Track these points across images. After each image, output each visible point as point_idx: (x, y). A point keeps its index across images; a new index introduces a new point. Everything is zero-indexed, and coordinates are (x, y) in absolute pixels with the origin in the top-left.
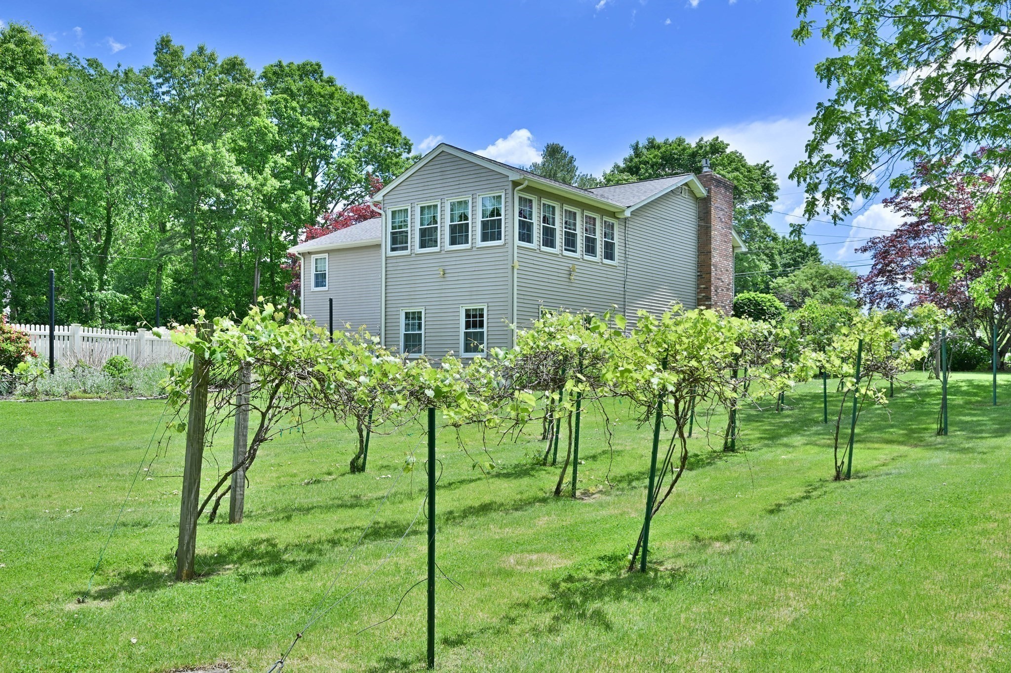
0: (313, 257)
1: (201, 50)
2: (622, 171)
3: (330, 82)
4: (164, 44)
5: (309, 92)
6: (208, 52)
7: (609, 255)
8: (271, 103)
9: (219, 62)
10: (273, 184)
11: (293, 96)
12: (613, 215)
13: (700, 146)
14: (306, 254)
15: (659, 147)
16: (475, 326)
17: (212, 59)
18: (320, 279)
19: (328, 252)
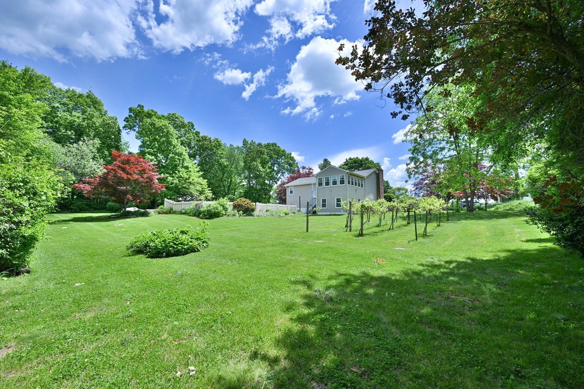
0: (290, 187)
1: (252, 141)
2: (344, 165)
3: (279, 147)
4: (245, 140)
5: (275, 150)
6: (254, 141)
7: (362, 187)
8: (267, 152)
9: (256, 143)
10: (268, 170)
11: (271, 150)
12: (362, 178)
13: (362, 159)
14: (288, 187)
15: (352, 159)
16: (339, 202)
17: (254, 143)
18: (291, 192)
19: (293, 186)
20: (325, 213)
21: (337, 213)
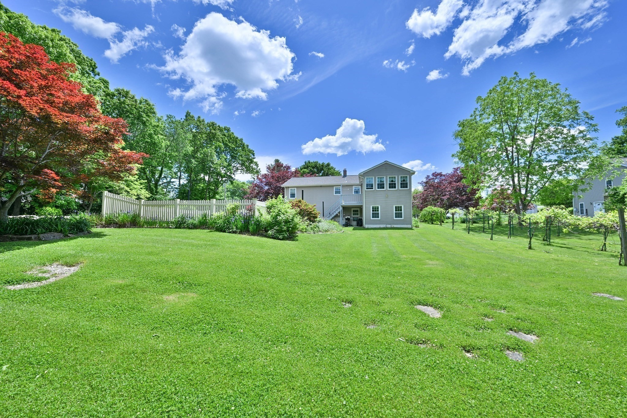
0: (290, 189)
14: (288, 187)
18: (293, 195)
19: (297, 187)
20: (382, 226)
21: (395, 226)
